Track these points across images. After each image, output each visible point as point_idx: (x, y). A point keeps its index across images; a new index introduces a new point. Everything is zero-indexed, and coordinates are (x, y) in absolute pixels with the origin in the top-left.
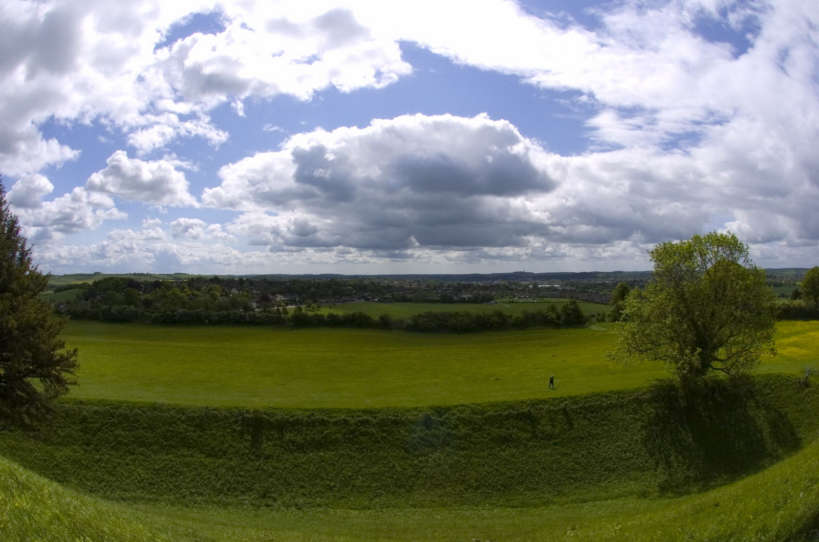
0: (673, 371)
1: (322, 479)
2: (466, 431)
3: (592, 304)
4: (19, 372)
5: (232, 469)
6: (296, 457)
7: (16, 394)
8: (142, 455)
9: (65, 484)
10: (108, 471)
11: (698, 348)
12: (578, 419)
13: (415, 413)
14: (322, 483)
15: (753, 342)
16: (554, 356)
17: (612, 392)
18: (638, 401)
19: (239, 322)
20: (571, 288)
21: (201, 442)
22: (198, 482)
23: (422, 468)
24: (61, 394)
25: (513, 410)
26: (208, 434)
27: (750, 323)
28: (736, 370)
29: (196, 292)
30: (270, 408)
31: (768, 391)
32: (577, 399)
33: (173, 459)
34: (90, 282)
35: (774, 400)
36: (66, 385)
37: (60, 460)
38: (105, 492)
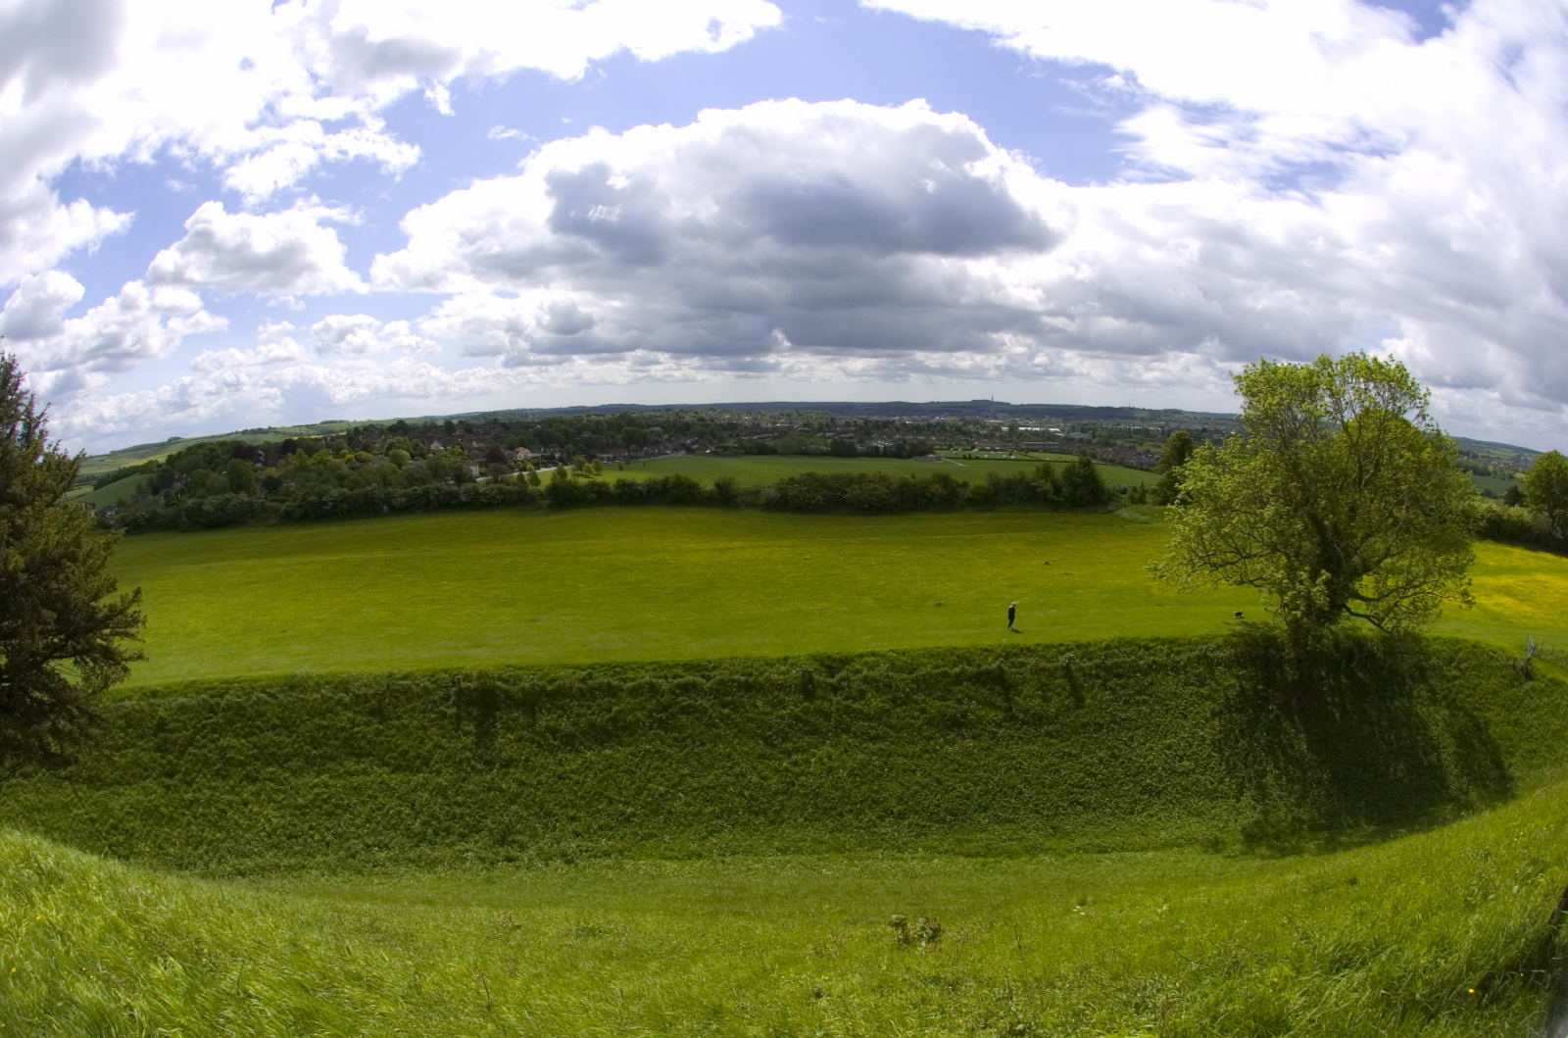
0: (1274, 609)
1: (611, 802)
2: (881, 705)
3: (1120, 468)
4: (33, 654)
5: (442, 791)
6: (561, 760)
7: (30, 697)
8: (271, 780)
9: (132, 860)
10: (210, 821)
11: (1323, 571)
12: (1093, 689)
13: (783, 668)
14: (610, 810)
15: (1428, 573)
16: (1047, 563)
17: (1158, 639)
18: (1204, 658)
19: (447, 504)
20: (1082, 436)
21: (381, 743)
22: (378, 823)
23: (798, 776)
24: (114, 682)
25: (969, 665)
26: (394, 726)
27: (1424, 536)
28: (1395, 621)
29: (364, 454)
30: (508, 666)
31: (1455, 673)
32: (1091, 649)
33: (331, 782)
34: (162, 458)
35: (1467, 692)
36: (123, 663)
37: (121, 815)
38: (206, 864)
